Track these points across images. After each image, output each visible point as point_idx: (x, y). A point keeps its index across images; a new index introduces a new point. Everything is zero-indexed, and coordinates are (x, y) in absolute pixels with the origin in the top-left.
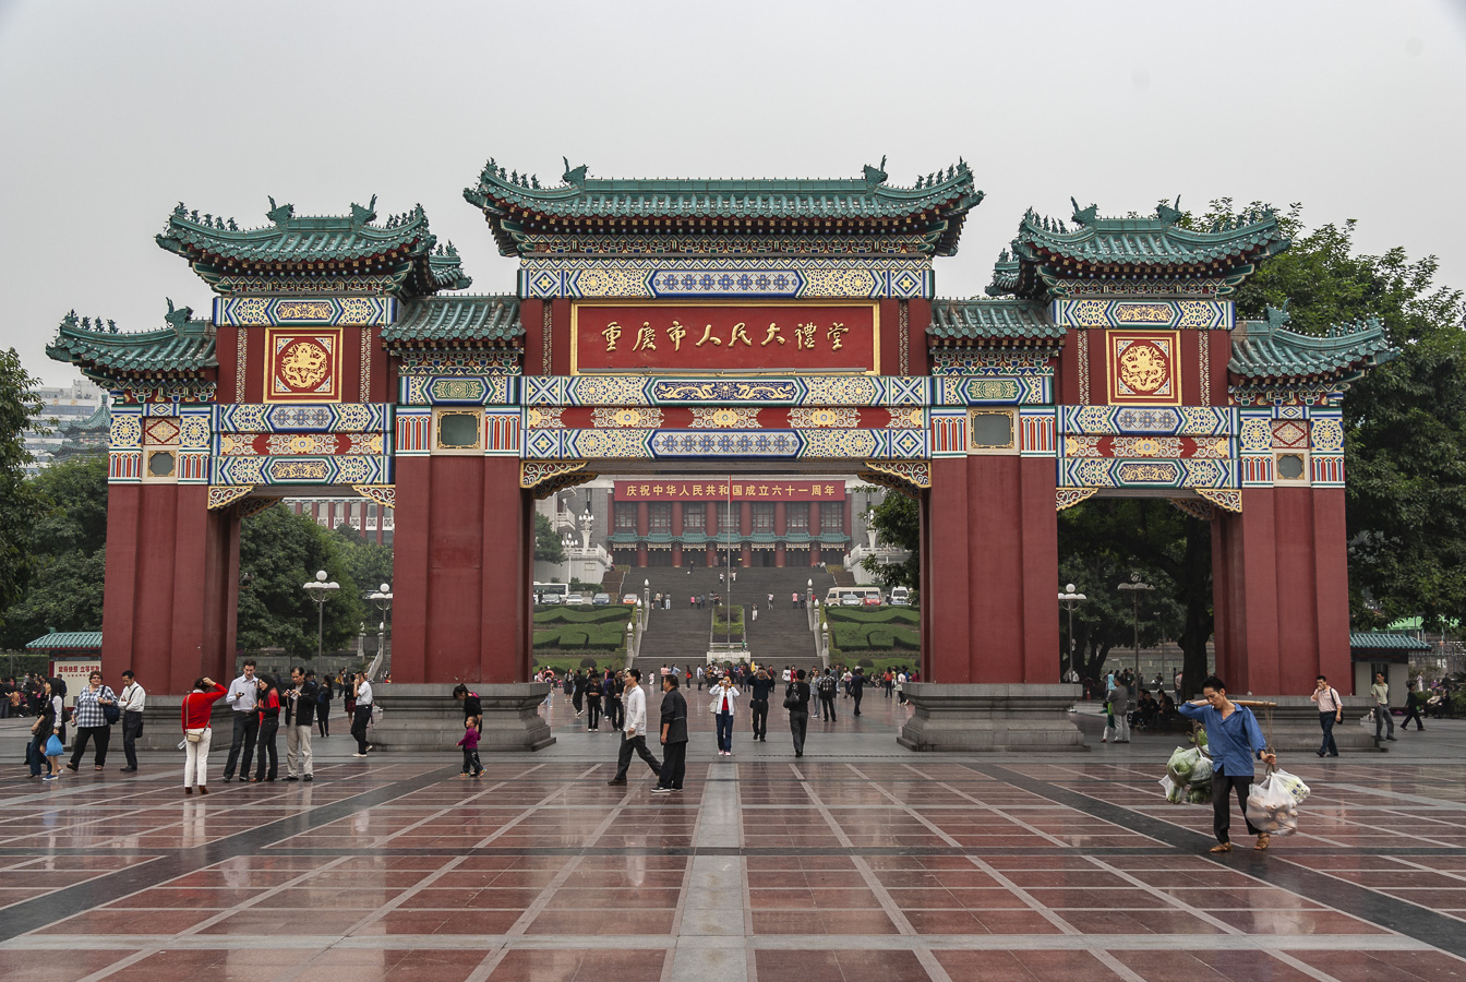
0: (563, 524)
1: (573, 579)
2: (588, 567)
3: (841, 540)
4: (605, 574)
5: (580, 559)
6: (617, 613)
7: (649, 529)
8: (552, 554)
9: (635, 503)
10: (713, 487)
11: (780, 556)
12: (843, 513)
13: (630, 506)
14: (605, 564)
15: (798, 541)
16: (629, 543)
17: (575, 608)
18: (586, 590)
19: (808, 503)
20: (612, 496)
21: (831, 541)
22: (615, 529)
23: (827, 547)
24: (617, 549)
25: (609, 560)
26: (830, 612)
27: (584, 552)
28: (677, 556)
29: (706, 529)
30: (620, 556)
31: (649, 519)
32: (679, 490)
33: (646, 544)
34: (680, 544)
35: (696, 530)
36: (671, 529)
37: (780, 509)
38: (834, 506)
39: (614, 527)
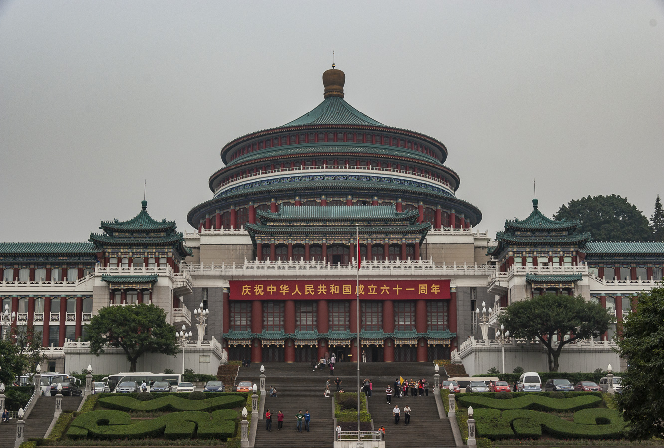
0: (179, 319)
1: (187, 371)
2: (203, 359)
3: (447, 336)
4: (220, 368)
5: (195, 352)
6: (231, 401)
7: (263, 327)
8: (165, 345)
9: (249, 302)
10: (324, 287)
11: (389, 353)
12: (448, 311)
13: (244, 305)
14: (219, 358)
15: (406, 337)
16: (243, 340)
17: (185, 396)
18: (200, 381)
19: (415, 302)
20: (227, 296)
21: (438, 337)
22: (230, 327)
23: (434, 343)
24: (232, 346)
25: (225, 355)
26: (460, 398)
27: (199, 345)
28: (290, 352)
29: (317, 327)
30: (234, 352)
31: (263, 317)
32: (292, 289)
33: (260, 341)
34: (293, 341)
35: (307, 327)
36: (284, 326)
37: (388, 306)
38: (440, 304)
39: (229, 325)
